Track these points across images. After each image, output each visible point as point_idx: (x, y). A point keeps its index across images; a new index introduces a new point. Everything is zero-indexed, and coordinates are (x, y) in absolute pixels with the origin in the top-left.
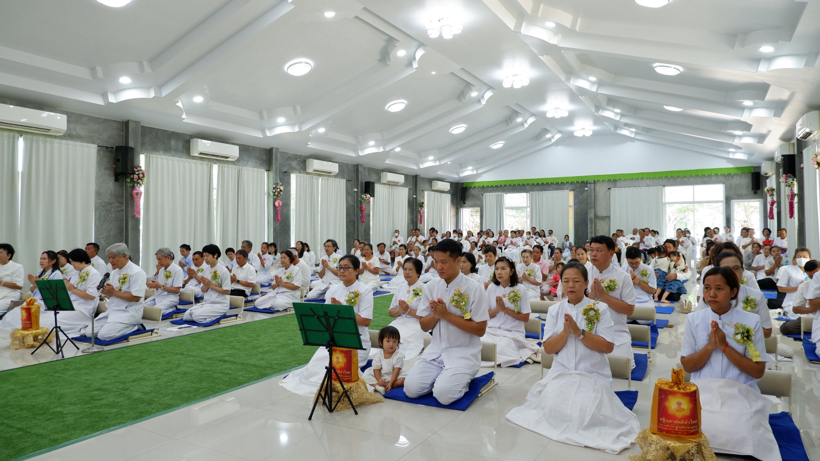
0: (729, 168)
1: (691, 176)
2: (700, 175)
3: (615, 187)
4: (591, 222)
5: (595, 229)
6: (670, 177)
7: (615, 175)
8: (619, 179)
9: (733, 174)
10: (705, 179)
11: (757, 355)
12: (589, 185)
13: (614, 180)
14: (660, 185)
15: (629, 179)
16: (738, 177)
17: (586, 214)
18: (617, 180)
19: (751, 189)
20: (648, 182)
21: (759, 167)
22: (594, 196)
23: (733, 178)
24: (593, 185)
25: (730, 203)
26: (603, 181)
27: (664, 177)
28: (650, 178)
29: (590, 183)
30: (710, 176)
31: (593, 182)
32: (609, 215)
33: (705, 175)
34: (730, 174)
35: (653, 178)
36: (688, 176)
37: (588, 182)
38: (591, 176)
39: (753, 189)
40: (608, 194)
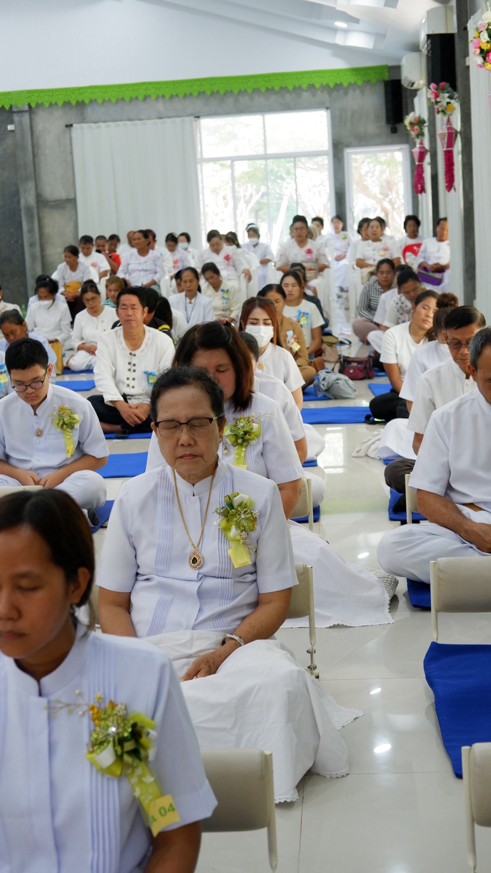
0: (338, 71)
1: (256, 91)
2: (277, 89)
3: (83, 120)
4: (30, 217)
5: (41, 235)
6: (208, 93)
7: (80, 89)
8: (92, 101)
9: (345, 84)
10: (288, 97)
11: (167, 807)
12: (16, 118)
13: (78, 103)
14: (189, 115)
15: (114, 100)
16: (358, 92)
17: (16, 194)
18: (87, 101)
19: (383, 122)
20: (160, 106)
21: (398, 68)
22: (33, 147)
23: (346, 93)
24: (26, 118)
25: (343, 156)
26: (51, 105)
27: (195, 94)
28: (163, 96)
29: (20, 112)
30: (298, 90)
31: (27, 108)
32: (72, 196)
33: (286, 88)
34: (341, 84)
35: (172, 97)
36: (250, 91)
37: (14, 109)
38: (20, 93)
39: (388, 121)
40: (68, 142)
